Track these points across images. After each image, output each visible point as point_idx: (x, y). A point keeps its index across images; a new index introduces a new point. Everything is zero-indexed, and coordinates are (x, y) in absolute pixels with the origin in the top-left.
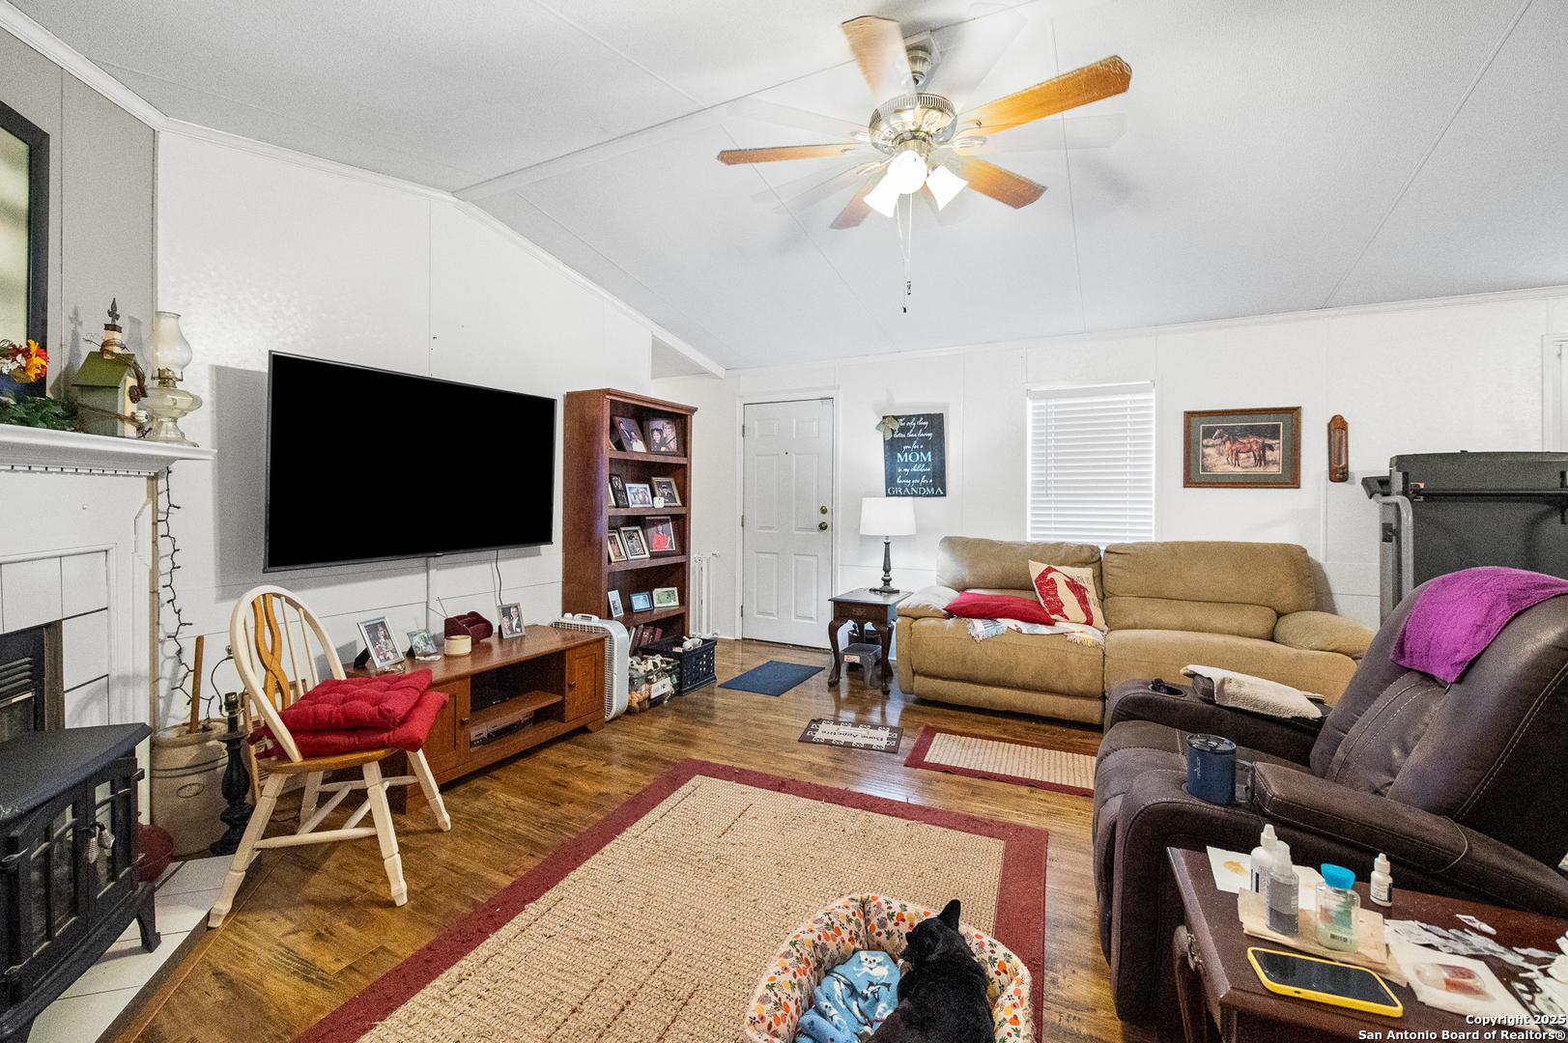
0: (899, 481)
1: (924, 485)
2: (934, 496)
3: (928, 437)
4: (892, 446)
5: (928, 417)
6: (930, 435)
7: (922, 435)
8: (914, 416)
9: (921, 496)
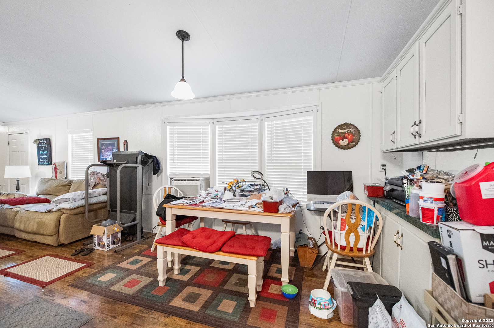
0: (41, 160)
1: (46, 162)
2: (49, 165)
3: (46, 146)
4: (39, 148)
5: (46, 139)
6: (46, 145)
7: (45, 145)
8: (43, 139)
9: (45, 165)
